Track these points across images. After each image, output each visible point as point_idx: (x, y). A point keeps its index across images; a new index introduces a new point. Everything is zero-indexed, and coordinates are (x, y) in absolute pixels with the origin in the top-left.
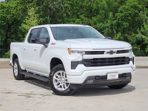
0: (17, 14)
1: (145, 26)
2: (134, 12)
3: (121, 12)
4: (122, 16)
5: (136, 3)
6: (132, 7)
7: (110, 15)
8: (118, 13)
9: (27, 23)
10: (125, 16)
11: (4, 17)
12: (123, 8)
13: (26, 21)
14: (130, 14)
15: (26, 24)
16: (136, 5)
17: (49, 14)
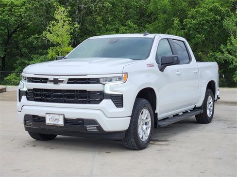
0: (27, 16)
1: (233, 40)
2: (214, 17)
3: (193, 17)
4: (195, 24)
5: (217, 5)
6: (211, 10)
7: (176, 22)
8: (188, 18)
9: (52, 31)
10: (199, 24)
11: (5, 20)
12: (196, 11)
13: (50, 27)
14: (207, 21)
15: (51, 33)
16: (217, 8)
17: (77, 17)
